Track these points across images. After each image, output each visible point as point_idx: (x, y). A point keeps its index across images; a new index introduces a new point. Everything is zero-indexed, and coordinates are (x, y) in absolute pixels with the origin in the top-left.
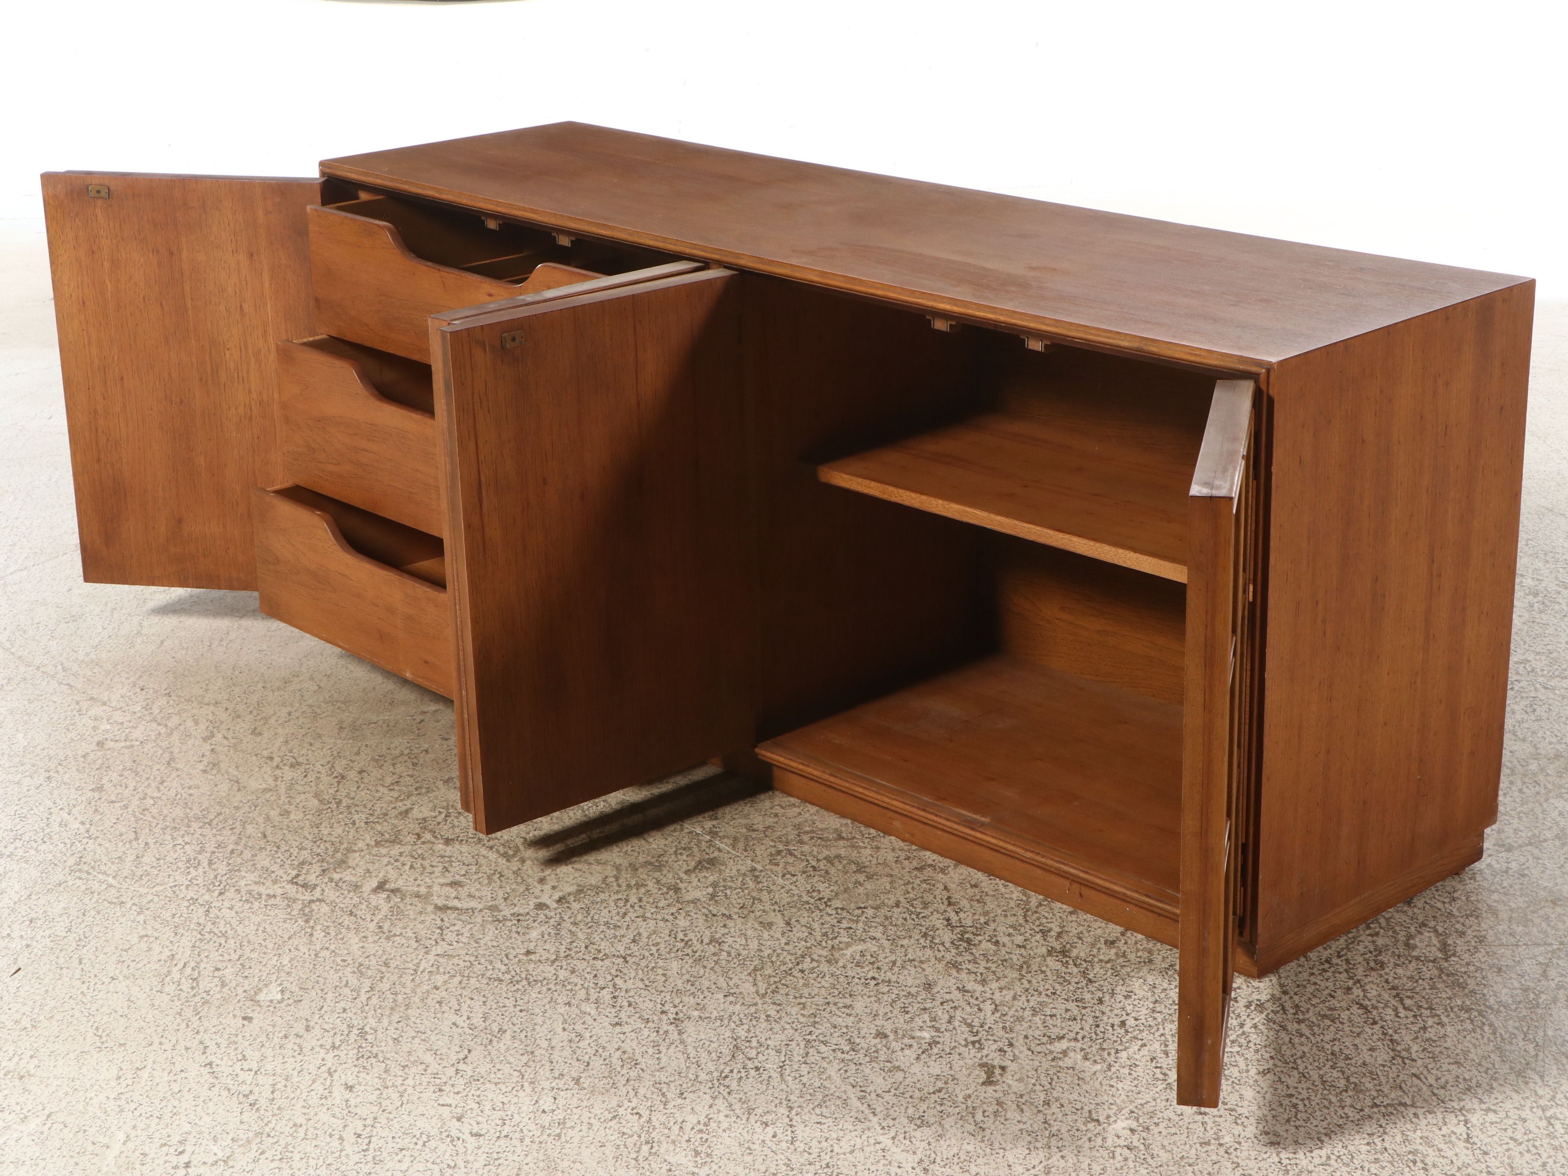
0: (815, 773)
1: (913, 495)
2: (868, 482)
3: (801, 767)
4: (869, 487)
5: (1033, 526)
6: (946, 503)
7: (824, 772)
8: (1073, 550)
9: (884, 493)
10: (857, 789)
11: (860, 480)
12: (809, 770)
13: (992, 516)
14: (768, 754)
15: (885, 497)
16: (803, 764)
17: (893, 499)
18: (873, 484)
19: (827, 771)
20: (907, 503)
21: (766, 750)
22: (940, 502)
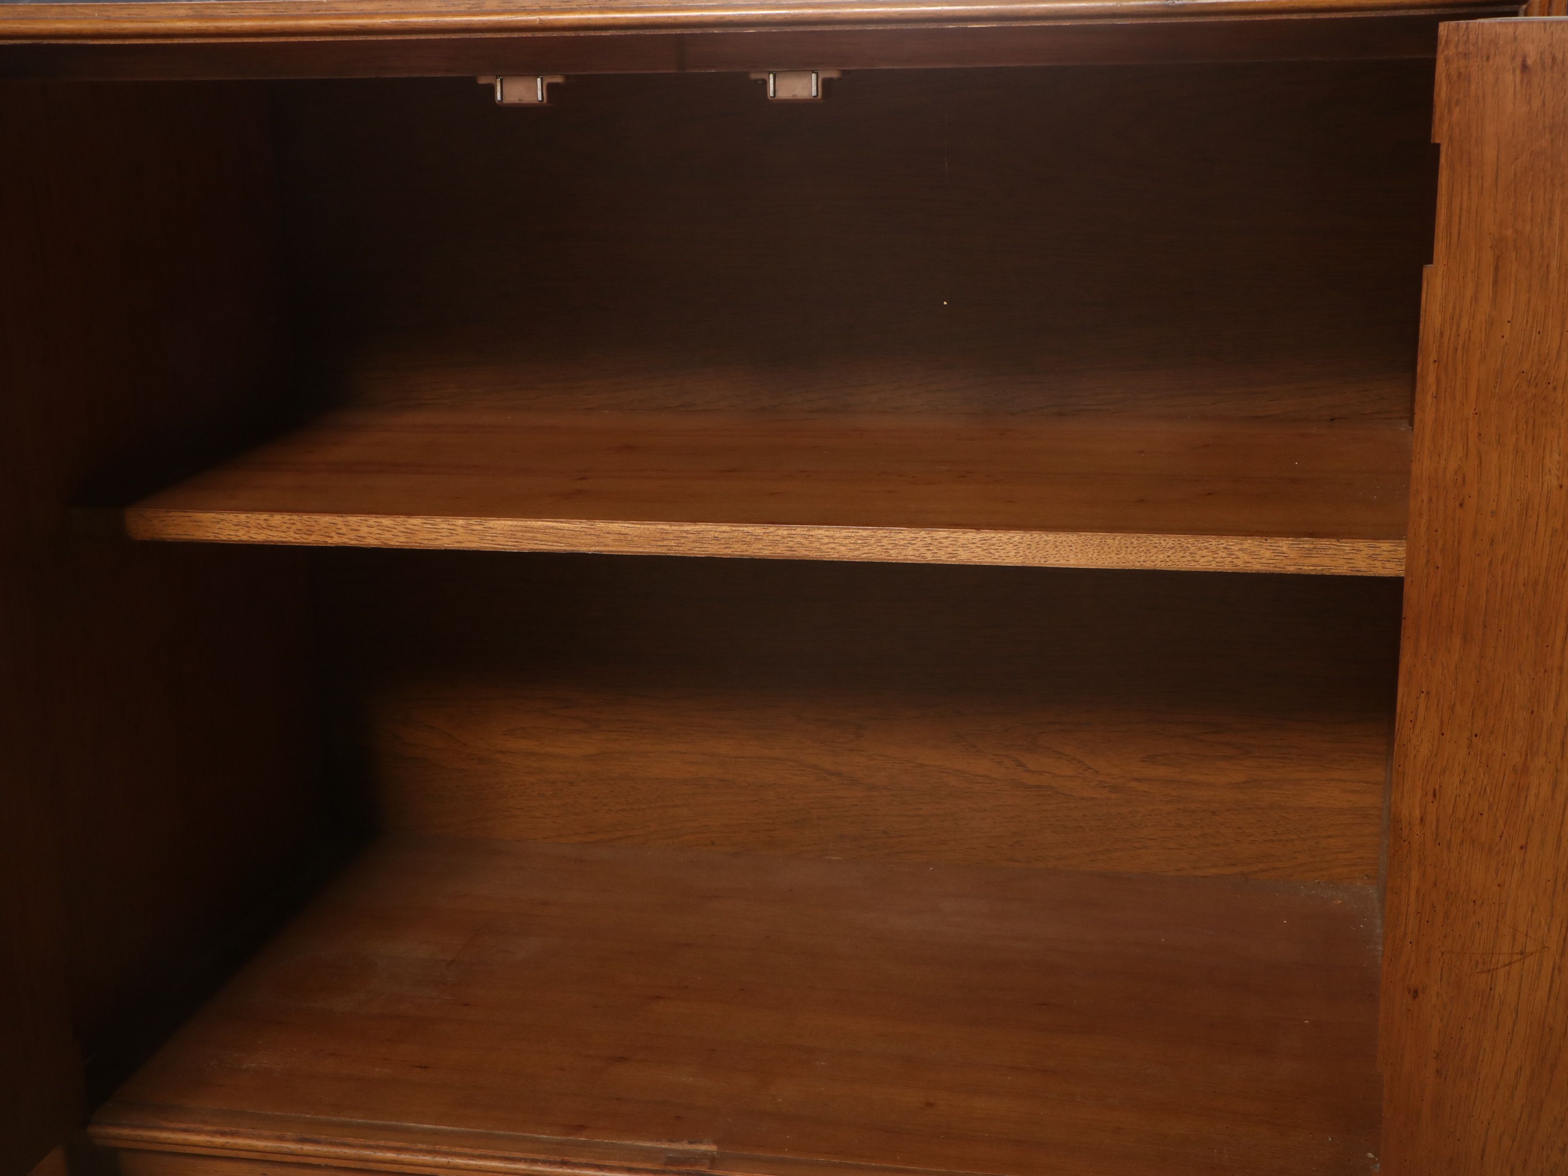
0: (261, 1144)
1: (387, 521)
2: (265, 516)
3: (220, 1140)
4: (270, 527)
5: (710, 527)
6: (473, 521)
7: (281, 1139)
8: (813, 555)
9: (310, 533)
10: (380, 1155)
11: (243, 517)
12: (241, 1142)
13: (600, 525)
14: (126, 1132)
15: (314, 539)
16: (223, 1134)
17: (335, 540)
18: (277, 519)
19: (289, 1134)
20: (372, 541)
21: (133, 1127)
22: (460, 522)
